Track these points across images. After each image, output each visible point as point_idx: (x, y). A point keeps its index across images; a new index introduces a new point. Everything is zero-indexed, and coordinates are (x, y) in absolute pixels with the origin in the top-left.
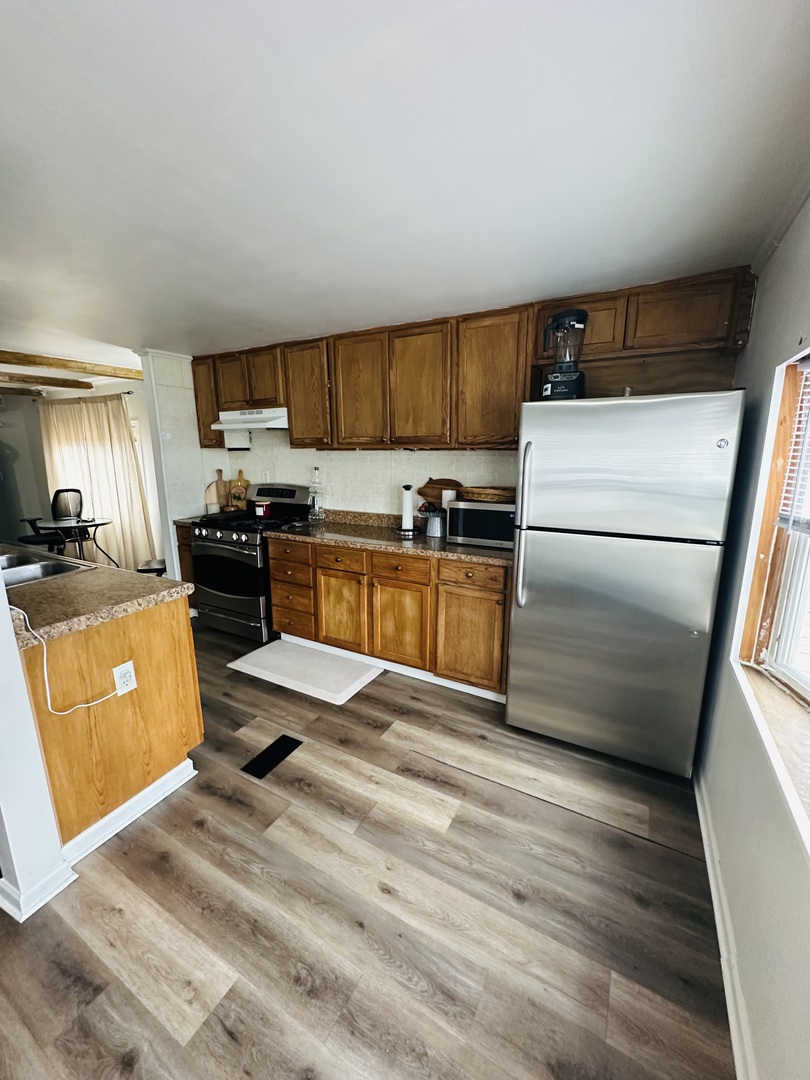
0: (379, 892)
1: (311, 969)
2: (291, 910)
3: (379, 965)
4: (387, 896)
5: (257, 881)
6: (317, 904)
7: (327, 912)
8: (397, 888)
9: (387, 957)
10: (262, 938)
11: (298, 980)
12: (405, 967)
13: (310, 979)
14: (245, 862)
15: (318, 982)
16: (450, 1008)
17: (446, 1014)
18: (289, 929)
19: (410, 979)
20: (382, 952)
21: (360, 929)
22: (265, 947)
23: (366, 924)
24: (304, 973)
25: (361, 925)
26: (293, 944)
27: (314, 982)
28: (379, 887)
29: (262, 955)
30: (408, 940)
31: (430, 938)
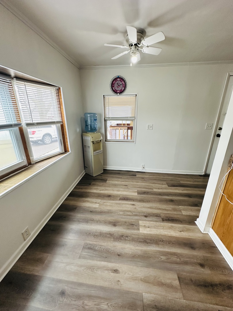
0: (118, 269)
1: (125, 240)
2: (141, 250)
3: (109, 247)
4: (115, 269)
5: (158, 254)
6: (135, 255)
7: (131, 254)
8: (112, 274)
9: (108, 250)
10: (142, 241)
11: (127, 237)
12: (102, 250)
13: (125, 238)
14: (168, 258)
15: (122, 238)
16: (89, 246)
17: (90, 244)
18: (137, 245)
19: (100, 248)
20: (110, 251)
21: (119, 254)
22: (139, 239)
23: (118, 256)
24: (126, 238)
25: (119, 255)
26: (134, 242)
27: (123, 238)
28: (119, 271)
29: (139, 237)
30: (103, 257)
31: (97, 261)
